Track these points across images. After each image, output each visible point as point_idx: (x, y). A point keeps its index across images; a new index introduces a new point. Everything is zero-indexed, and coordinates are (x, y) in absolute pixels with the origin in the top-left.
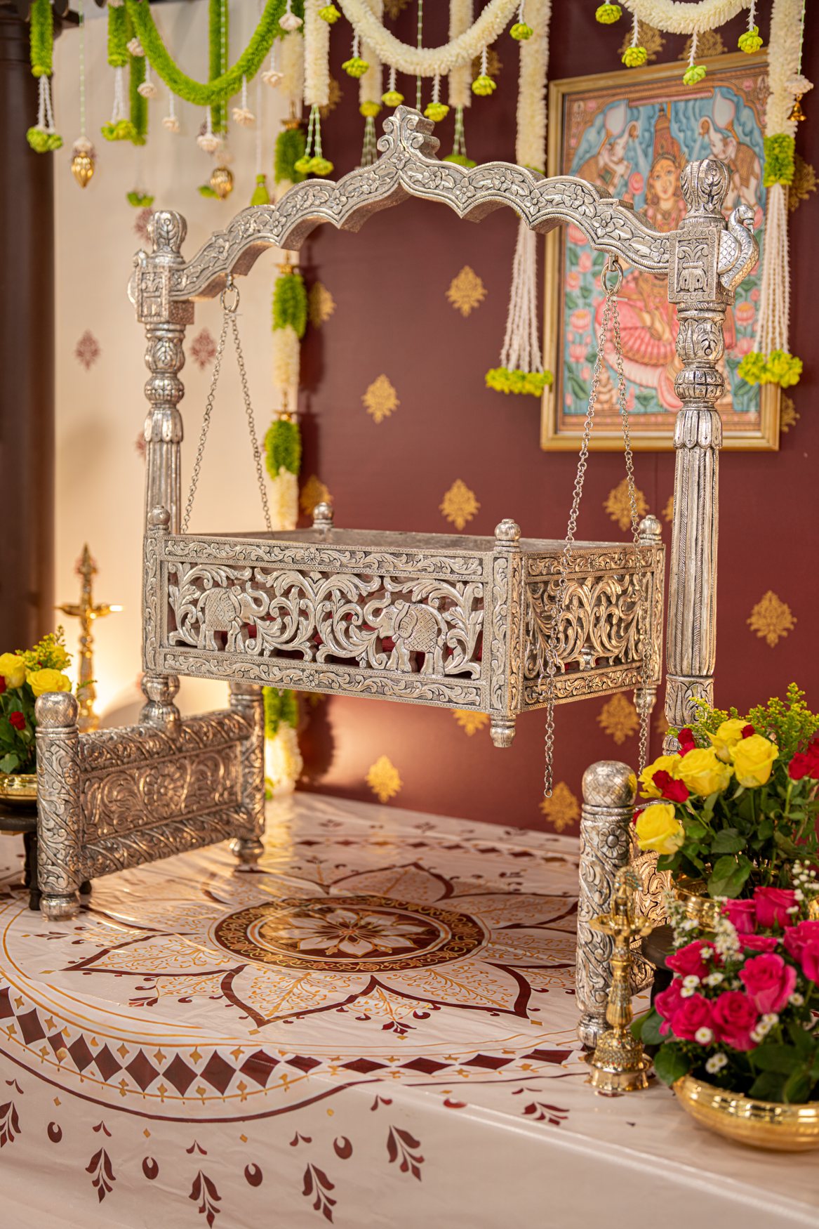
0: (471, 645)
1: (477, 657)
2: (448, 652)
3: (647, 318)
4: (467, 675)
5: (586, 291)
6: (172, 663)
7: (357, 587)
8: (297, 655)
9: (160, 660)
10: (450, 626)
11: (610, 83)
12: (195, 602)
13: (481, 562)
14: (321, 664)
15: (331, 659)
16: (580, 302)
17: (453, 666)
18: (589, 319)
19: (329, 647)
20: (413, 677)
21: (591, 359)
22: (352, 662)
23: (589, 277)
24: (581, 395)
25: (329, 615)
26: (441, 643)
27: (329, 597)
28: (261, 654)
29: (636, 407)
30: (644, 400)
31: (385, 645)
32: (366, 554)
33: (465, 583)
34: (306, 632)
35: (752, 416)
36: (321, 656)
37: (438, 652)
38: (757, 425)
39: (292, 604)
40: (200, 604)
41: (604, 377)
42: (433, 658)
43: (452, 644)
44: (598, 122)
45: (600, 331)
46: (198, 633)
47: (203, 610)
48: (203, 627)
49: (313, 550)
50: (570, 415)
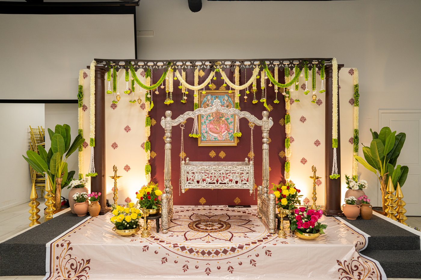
0: (246, 179)
1: (248, 181)
2: (242, 181)
3: (215, 126)
4: (246, 184)
5: (205, 122)
6: (188, 187)
7: (225, 172)
8: (214, 183)
9: (185, 186)
10: (242, 177)
11: (209, 92)
12: (193, 176)
13: (248, 167)
14: (219, 184)
15: (220, 183)
16: (204, 124)
17: (243, 182)
18: (206, 126)
19: (220, 181)
20: (236, 185)
21: (206, 132)
22: (225, 183)
23: (205, 120)
24: (205, 138)
25: (220, 176)
26: (241, 179)
27: (220, 174)
28: (207, 183)
29: (214, 140)
30: (215, 139)
31: (231, 181)
32: (228, 167)
33: (245, 170)
34: (216, 179)
35: (233, 141)
36: (219, 183)
37: (241, 181)
38: (234, 142)
39: (213, 175)
40: (194, 176)
41: (208, 135)
42: (239, 181)
43: (243, 179)
44: (206, 97)
45: (208, 129)
46: (193, 181)
47: (194, 177)
48: (194, 180)
49: (218, 167)
50: (203, 141)
